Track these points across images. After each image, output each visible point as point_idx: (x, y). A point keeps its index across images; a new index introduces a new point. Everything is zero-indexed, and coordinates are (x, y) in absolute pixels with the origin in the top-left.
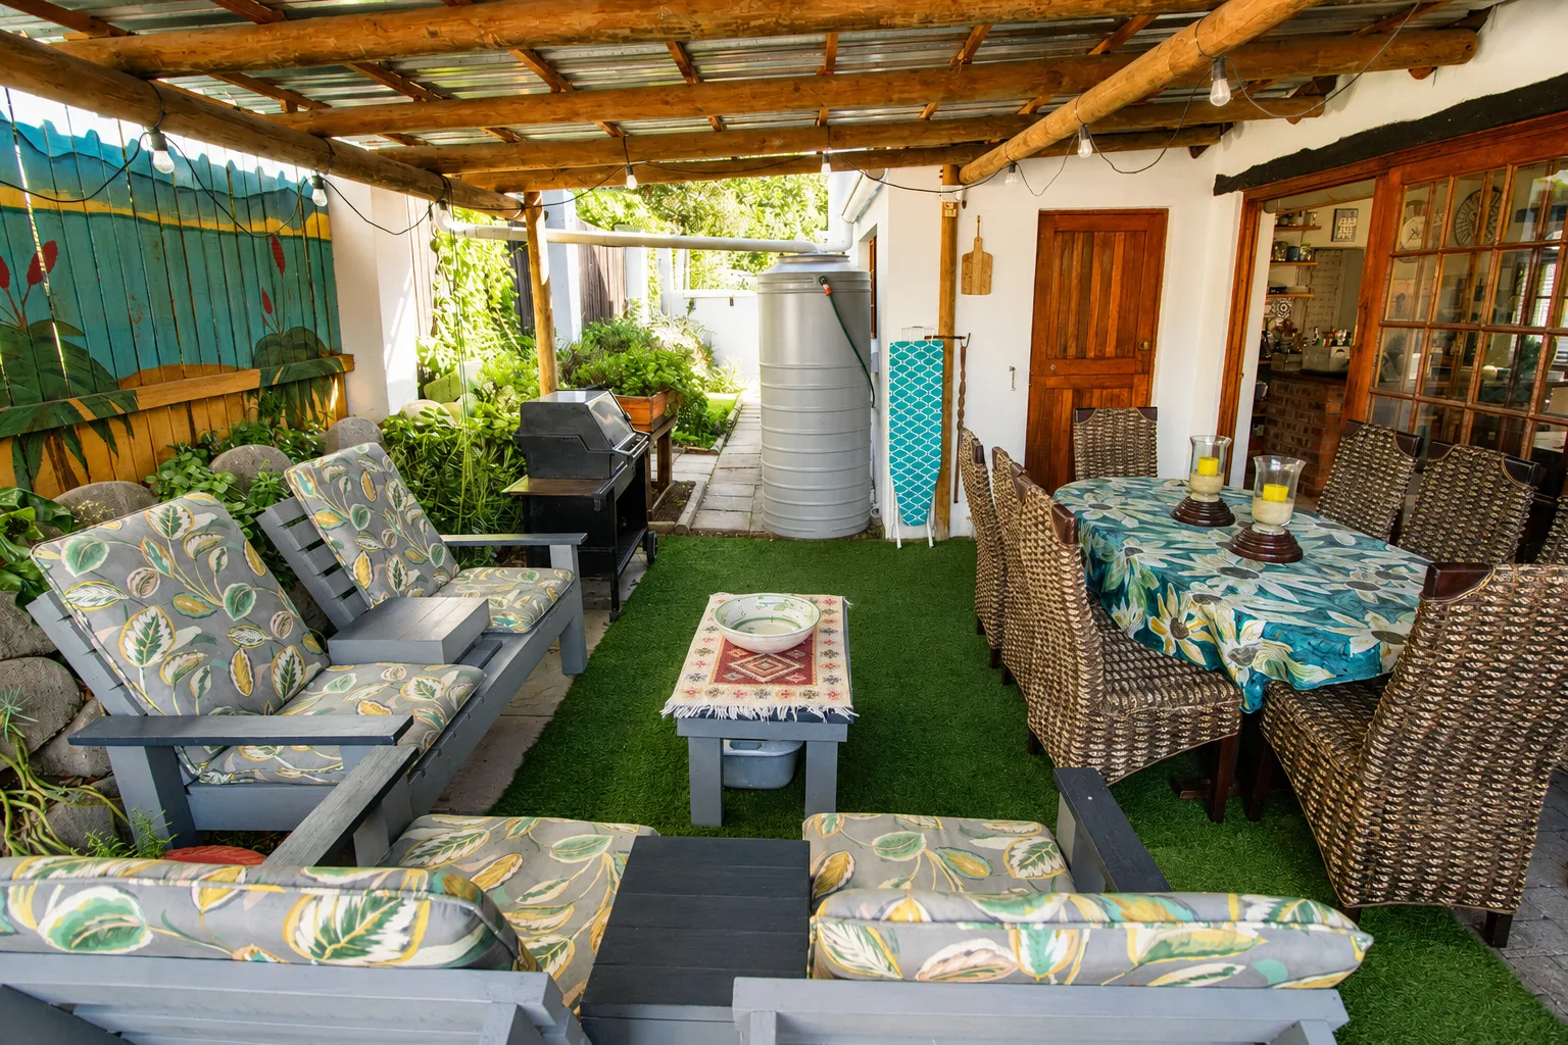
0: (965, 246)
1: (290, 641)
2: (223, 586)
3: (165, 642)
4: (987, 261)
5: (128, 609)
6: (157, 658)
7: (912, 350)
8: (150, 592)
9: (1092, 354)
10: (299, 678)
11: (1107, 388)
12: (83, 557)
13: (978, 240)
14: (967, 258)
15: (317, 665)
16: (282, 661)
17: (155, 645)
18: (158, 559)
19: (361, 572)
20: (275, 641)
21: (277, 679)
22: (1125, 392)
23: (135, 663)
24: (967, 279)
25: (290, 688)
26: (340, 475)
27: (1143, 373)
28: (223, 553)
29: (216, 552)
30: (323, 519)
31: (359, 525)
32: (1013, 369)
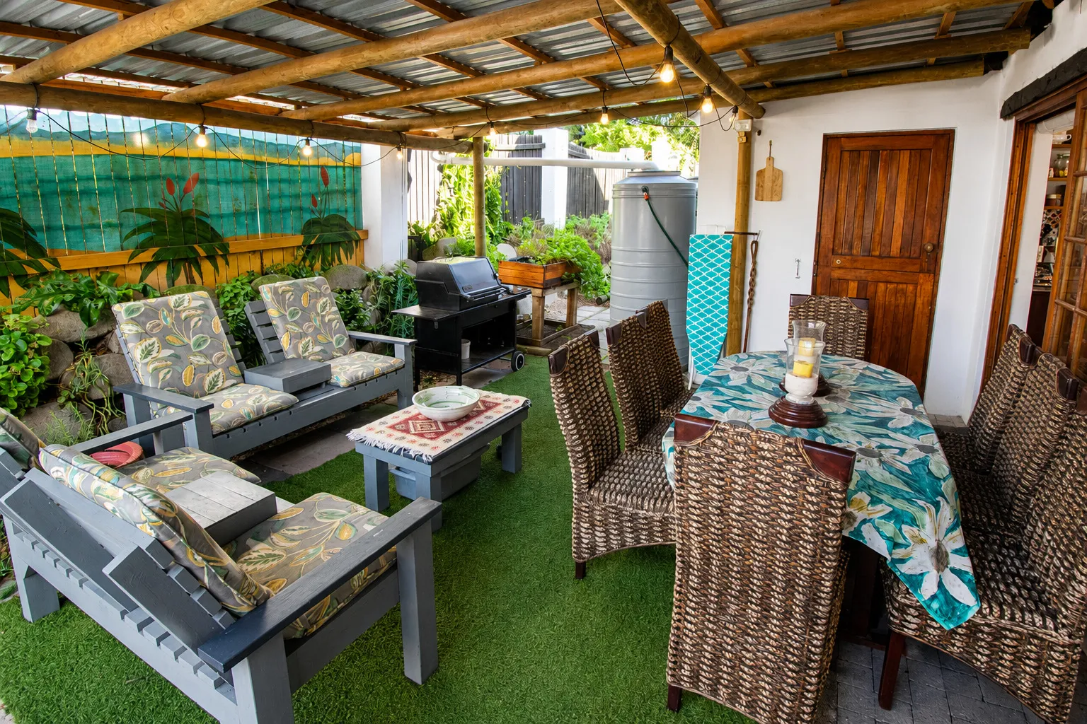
0: (759, 163)
1: (221, 366)
2: (194, 334)
3: (154, 354)
4: (778, 175)
5: (141, 337)
6: (149, 358)
7: (706, 242)
8: (155, 331)
9: (877, 253)
10: (220, 384)
11: (891, 282)
12: (130, 311)
13: (771, 159)
14: (761, 173)
15: (234, 381)
16: (212, 375)
17: (149, 353)
18: (165, 319)
19: (285, 341)
20: (213, 364)
21: (207, 382)
22: (911, 288)
23: (139, 361)
24: (761, 189)
25: (212, 389)
26: (288, 291)
27: (929, 272)
28: (200, 320)
29: (196, 319)
30: (273, 313)
31: (292, 317)
32: (798, 261)
